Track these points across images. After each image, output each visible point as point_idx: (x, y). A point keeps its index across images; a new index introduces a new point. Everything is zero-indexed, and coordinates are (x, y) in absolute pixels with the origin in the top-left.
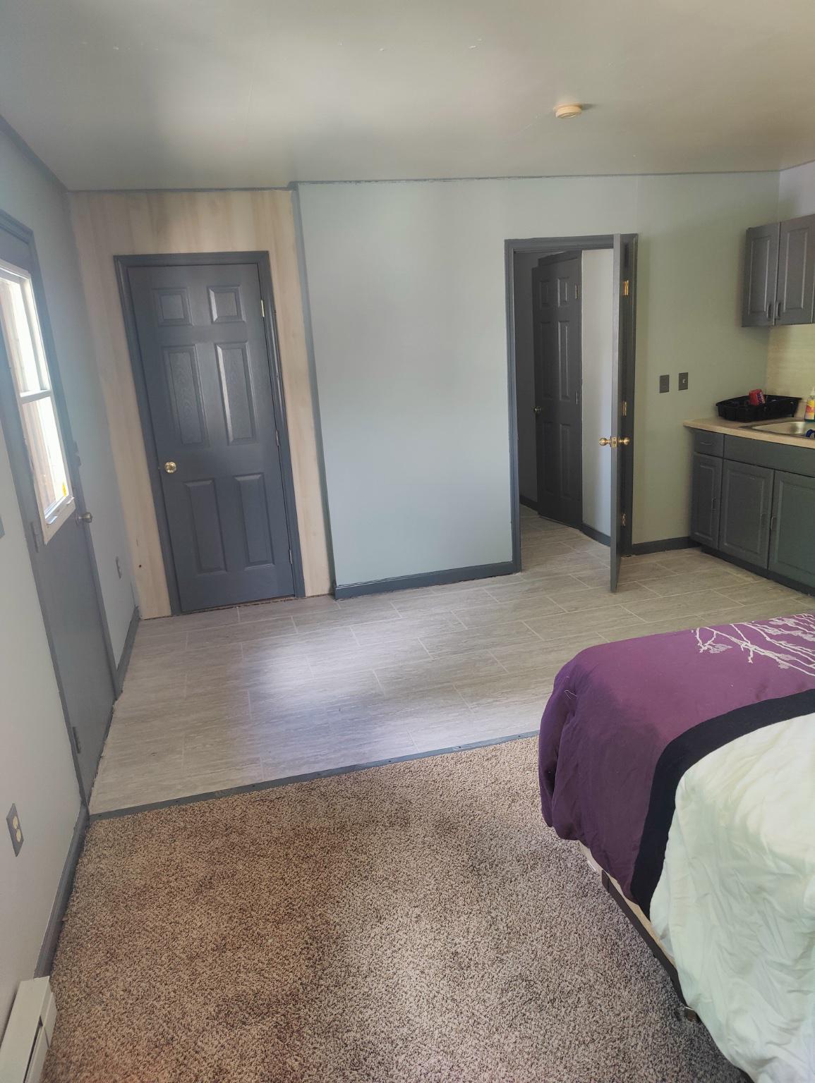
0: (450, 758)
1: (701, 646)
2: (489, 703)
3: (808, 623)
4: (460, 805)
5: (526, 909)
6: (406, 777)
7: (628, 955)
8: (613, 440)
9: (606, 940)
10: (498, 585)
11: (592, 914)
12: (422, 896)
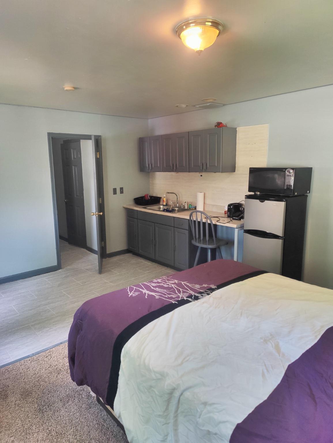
0: (28, 360)
1: (130, 294)
2: (47, 330)
3: (165, 280)
4: (33, 382)
5: (65, 422)
6: (6, 374)
7: (108, 429)
8: (96, 213)
9: (99, 425)
10: (52, 276)
11: (93, 415)
12: (14, 430)
